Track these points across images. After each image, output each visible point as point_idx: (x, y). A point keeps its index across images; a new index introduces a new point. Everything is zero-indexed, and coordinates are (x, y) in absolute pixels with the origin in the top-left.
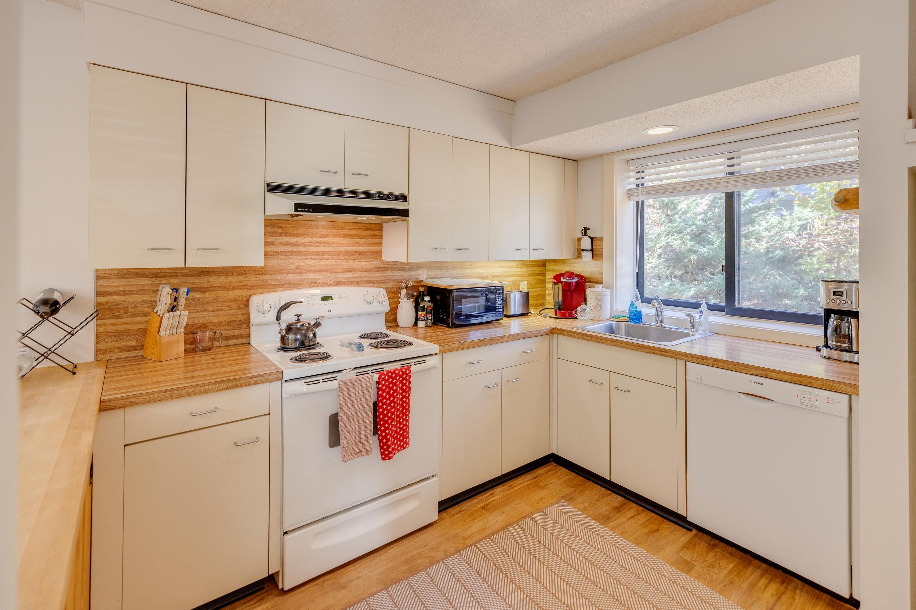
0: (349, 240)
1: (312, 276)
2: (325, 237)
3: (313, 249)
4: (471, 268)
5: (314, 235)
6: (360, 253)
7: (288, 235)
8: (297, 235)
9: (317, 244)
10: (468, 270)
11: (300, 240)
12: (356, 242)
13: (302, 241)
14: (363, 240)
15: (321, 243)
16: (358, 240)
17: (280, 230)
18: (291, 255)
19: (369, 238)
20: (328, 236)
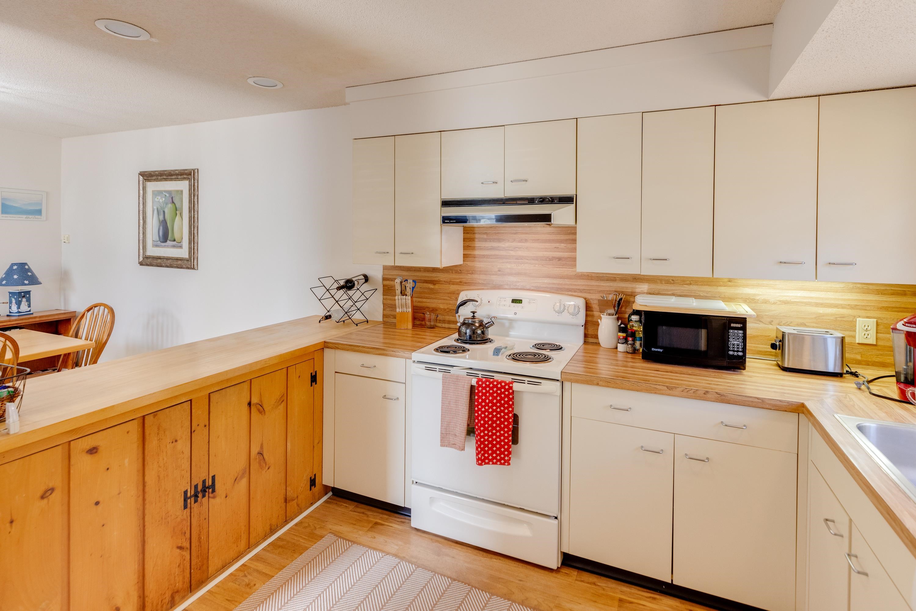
0: (548, 245)
1: (512, 279)
2: (523, 242)
3: (512, 253)
4: (730, 286)
5: (514, 240)
6: (560, 259)
7: (492, 240)
8: (499, 240)
9: (517, 249)
10: (723, 288)
11: (502, 245)
12: (555, 247)
13: (503, 246)
14: (563, 245)
15: (521, 248)
16: (557, 245)
17: (485, 236)
18: (494, 259)
19: (570, 243)
20: (526, 241)
